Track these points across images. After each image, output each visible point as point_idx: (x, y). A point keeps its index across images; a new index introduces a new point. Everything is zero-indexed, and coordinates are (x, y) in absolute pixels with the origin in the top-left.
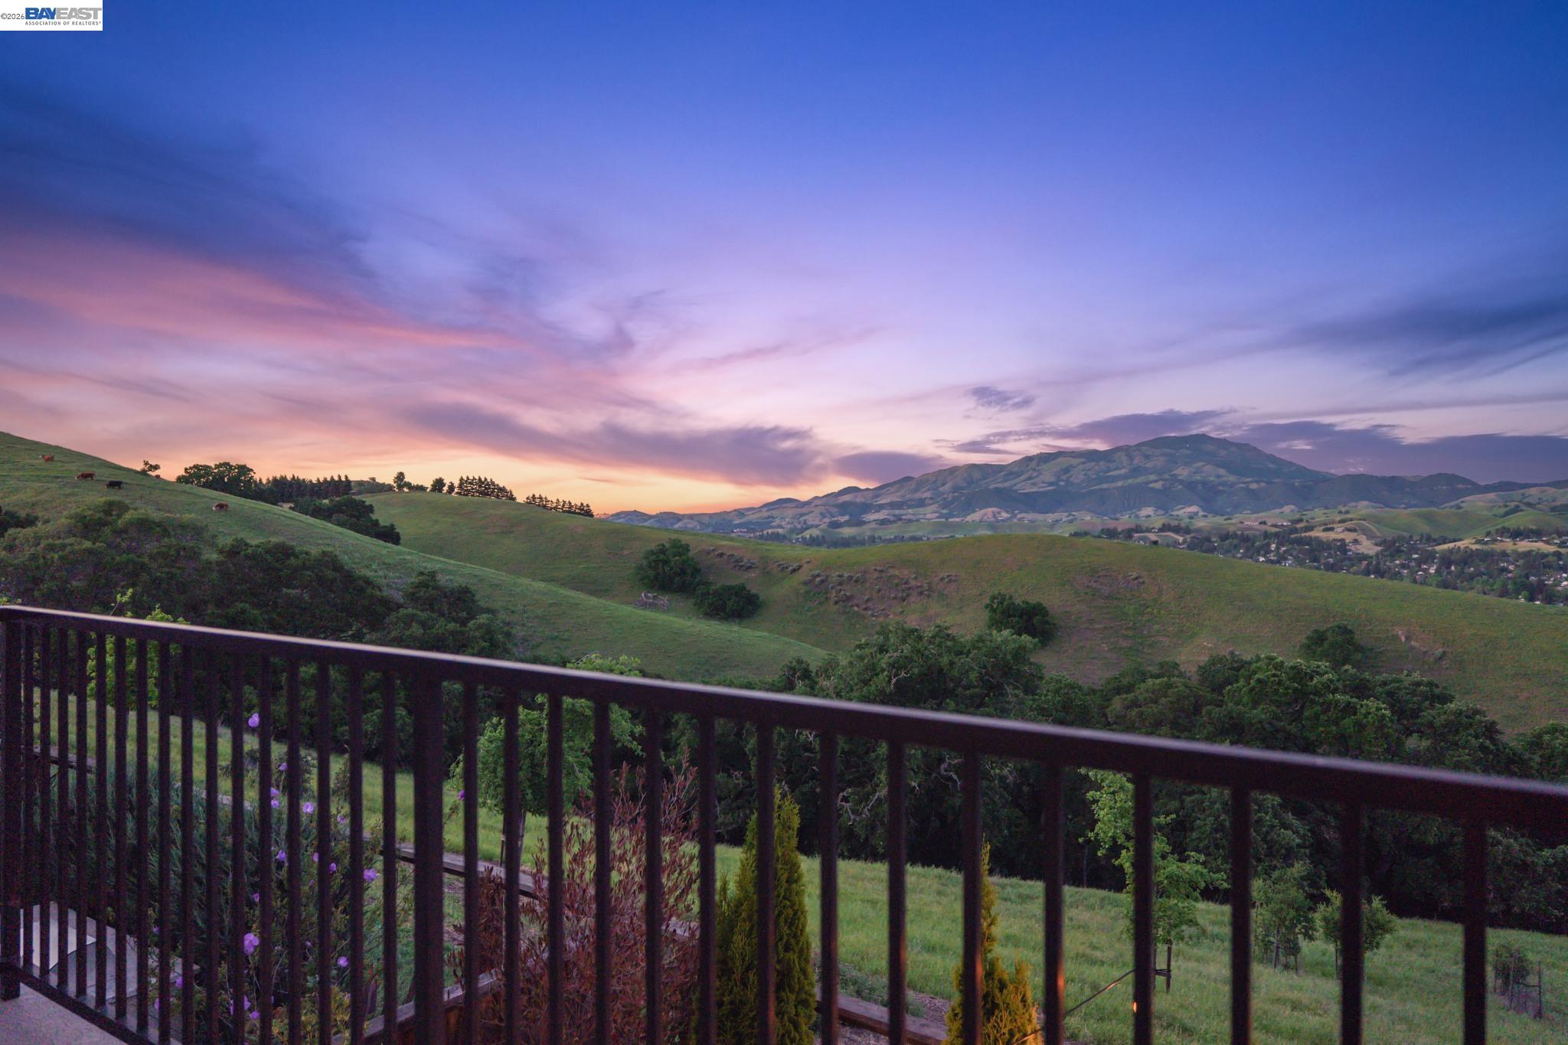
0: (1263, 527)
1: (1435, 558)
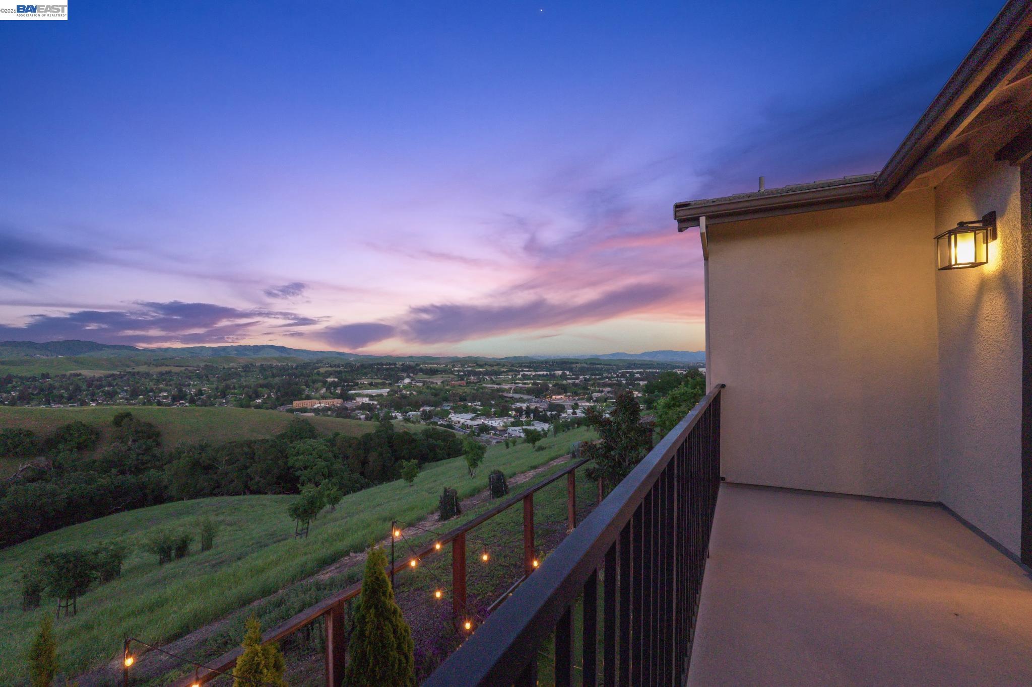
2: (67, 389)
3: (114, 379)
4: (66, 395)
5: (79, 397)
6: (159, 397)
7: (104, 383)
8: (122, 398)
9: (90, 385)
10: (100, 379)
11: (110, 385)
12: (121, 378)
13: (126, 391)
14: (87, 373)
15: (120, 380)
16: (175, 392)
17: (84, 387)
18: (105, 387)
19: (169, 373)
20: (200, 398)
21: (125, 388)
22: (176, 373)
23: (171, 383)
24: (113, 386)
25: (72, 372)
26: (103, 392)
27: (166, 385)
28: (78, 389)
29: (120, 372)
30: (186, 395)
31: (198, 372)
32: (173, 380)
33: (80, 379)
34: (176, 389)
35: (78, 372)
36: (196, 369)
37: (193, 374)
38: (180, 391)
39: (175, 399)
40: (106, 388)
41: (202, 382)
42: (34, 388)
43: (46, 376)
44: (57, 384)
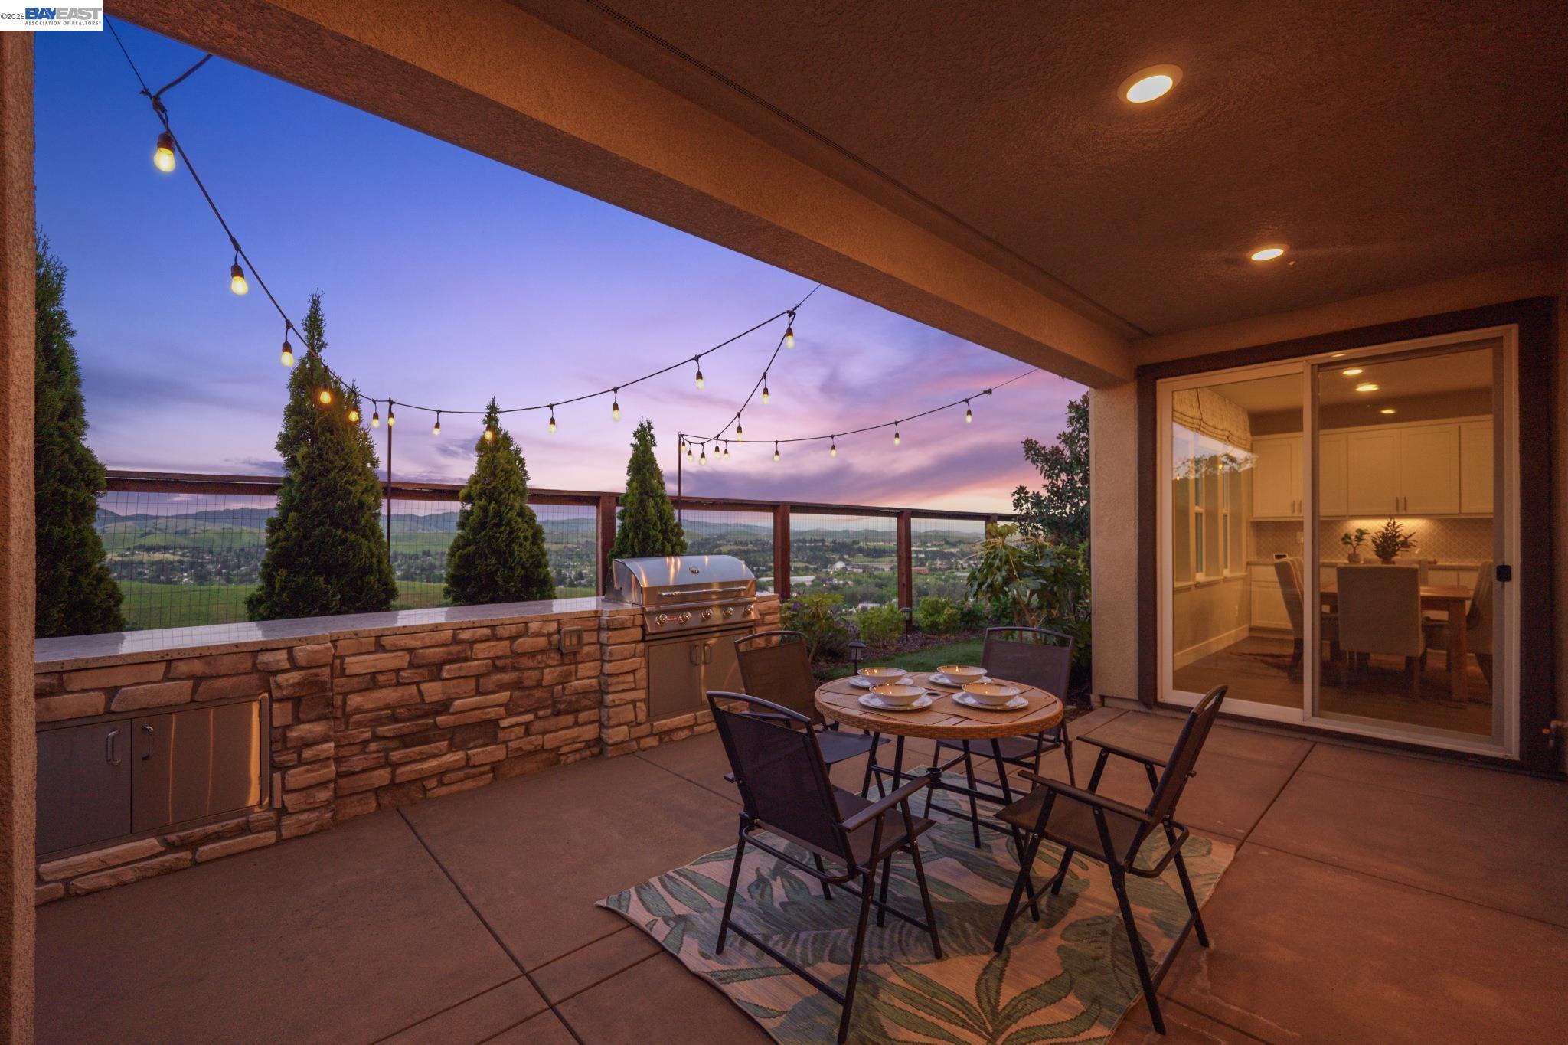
31: (577, 549)
41: (582, 563)
42: (417, 568)
43: (427, 553)
44: (437, 563)
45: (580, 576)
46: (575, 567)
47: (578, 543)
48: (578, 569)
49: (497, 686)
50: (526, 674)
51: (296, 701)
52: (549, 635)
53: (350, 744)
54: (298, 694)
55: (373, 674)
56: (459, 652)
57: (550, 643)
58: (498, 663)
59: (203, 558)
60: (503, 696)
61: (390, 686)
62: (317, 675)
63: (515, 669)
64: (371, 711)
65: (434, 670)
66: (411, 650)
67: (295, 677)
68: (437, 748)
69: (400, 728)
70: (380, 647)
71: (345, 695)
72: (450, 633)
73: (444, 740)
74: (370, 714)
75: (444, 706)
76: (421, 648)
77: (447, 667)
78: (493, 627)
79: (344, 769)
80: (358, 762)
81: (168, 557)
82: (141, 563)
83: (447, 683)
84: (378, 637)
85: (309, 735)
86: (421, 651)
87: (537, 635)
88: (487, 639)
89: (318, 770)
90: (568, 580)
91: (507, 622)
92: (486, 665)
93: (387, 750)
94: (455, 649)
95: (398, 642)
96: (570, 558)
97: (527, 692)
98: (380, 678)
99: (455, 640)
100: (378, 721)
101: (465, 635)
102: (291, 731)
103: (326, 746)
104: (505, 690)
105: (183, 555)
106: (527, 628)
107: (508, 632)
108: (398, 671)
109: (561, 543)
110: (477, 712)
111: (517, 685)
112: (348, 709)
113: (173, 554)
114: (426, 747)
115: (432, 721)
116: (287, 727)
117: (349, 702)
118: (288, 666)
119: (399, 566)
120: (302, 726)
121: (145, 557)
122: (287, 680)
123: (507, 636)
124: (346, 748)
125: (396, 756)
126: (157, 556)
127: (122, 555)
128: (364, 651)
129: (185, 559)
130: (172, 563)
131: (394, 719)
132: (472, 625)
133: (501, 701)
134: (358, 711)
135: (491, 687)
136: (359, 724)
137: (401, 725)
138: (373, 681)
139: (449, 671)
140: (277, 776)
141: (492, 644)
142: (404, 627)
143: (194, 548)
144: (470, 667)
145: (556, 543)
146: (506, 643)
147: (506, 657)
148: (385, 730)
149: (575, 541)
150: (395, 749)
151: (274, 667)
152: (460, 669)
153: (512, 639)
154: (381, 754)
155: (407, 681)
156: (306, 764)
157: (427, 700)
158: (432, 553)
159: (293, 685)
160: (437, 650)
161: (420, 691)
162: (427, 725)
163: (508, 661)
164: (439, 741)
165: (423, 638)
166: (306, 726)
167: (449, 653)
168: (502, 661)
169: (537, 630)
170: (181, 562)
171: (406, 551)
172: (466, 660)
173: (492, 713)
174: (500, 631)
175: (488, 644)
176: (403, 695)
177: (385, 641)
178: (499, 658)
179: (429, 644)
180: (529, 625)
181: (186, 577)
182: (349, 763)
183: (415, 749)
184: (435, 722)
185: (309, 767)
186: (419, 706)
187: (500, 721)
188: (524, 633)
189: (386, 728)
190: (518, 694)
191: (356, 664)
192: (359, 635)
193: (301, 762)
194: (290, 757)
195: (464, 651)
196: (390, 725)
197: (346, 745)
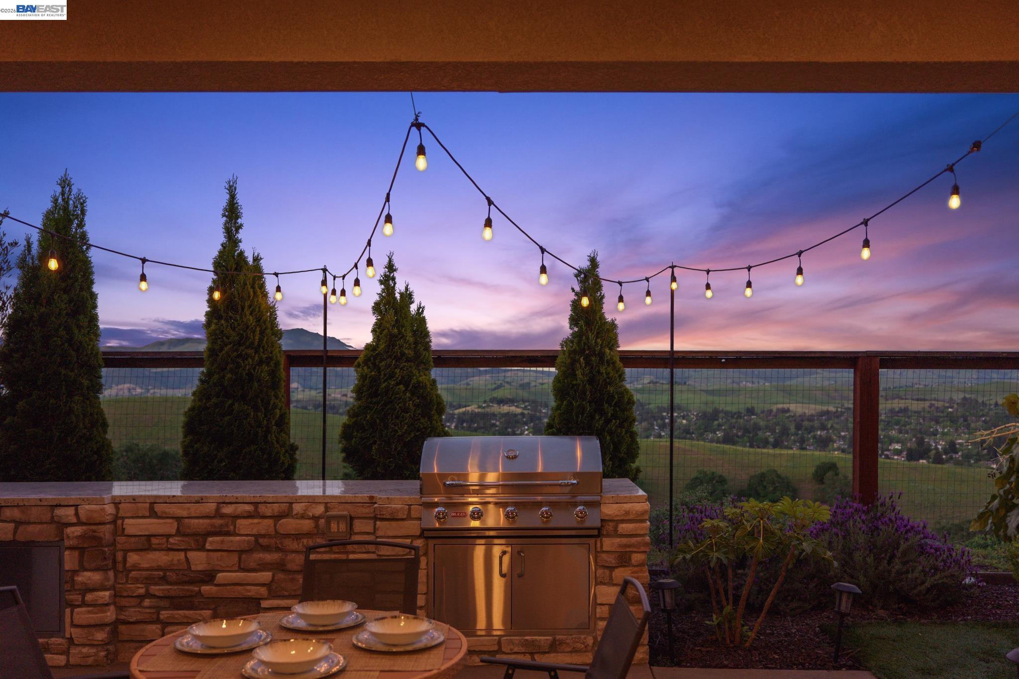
0: (344, 399)
1: (454, 418)
2: (773, 431)
3: (829, 419)
4: (771, 440)
5: (786, 444)
6: (888, 450)
7: (816, 424)
8: (838, 449)
9: (799, 427)
10: (811, 418)
11: (823, 427)
12: (838, 417)
13: (844, 438)
14: (797, 408)
15: (836, 420)
16: (912, 444)
17: (792, 429)
18: (817, 429)
19: (905, 410)
20: (951, 458)
21: (843, 434)
22: (915, 412)
23: (908, 427)
24: (827, 430)
25: (780, 406)
26: (814, 437)
27: (900, 432)
28: (785, 431)
29: (837, 407)
30: (930, 450)
31: (950, 410)
32: (911, 423)
33: (788, 417)
34: (914, 439)
35: (786, 406)
36: (947, 405)
37: (942, 415)
38: (920, 442)
39: (912, 456)
40: (819, 433)
41: (957, 430)
42: (739, 429)
43: (751, 411)
44: (762, 423)
45: (952, 448)
46: (943, 434)
47: (951, 400)
48: (949, 438)
49: (259, 565)
50: (291, 556)
51: (82, 550)
52: (316, 518)
53: (129, 596)
54: (81, 546)
55: (149, 537)
56: (221, 525)
57: (317, 526)
58: (261, 541)
59: (541, 412)
60: (266, 576)
61: (163, 550)
62: (94, 531)
63: (278, 549)
64: (147, 570)
65: (199, 540)
66: (178, 519)
67: (77, 531)
68: (200, 615)
69: (168, 590)
70: (153, 514)
71: (126, 552)
72: (213, 506)
73: (209, 609)
74: (144, 573)
75: (209, 577)
76: (186, 518)
77: (210, 539)
78: (256, 504)
79: (122, 617)
80: (132, 614)
81: (513, 409)
82: (494, 415)
83: (211, 553)
84: (152, 504)
85: (89, 581)
86: (187, 520)
87: (303, 517)
88: (250, 516)
89: (96, 613)
90: (933, 452)
91: (270, 501)
92: (248, 542)
93: (159, 609)
94: (218, 522)
95: (167, 510)
96: (937, 422)
97: (291, 577)
98: (154, 541)
99: (218, 514)
100: (149, 581)
101: (227, 510)
102: (78, 575)
103: (102, 594)
104: (268, 570)
105: (525, 408)
106: (290, 508)
107: (270, 511)
108: (169, 536)
109: (924, 400)
110: (240, 588)
111: (280, 566)
112: (128, 565)
113: (517, 407)
114: (191, 612)
115: (197, 589)
116: (75, 572)
117: (128, 559)
118: (74, 520)
119: (720, 425)
120: (86, 573)
121: (495, 408)
122: (73, 533)
123: (269, 514)
124: (127, 599)
125: (164, 614)
126: (505, 409)
127: (479, 407)
128: (140, 515)
129: (526, 412)
130: (516, 415)
131: (164, 580)
132: (234, 500)
133: (262, 581)
134: (136, 567)
135: (252, 565)
136: (136, 580)
137: (169, 587)
138: (146, 543)
139: (211, 543)
140: (68, 611)
141: (256, 521)
142: (174, 496)
143: (534, 402)
144: (232, 542)
145: (918, 400)
146: (270, 522)
147: (269, 536)
148: (155, 589)
149: (947, 398)
150: (165, 609)
151: (64, 520)
152: (222, 542)
153: (277, 517)
154: (153, 611)
155: (175, 547)
156: (88, 606)
157: (193, 568)
158: (758, 410)
159: (77, 537)
160: (201, 521)
161: (186, 557)
162: (192, 591)
163: (273, 541)
164: (202, 609)
165: (189, 509)
166: (88, 574)
167: (212, 526)
168: (266, 540)
169: (301, 512)
170: (523, 414)
171: (729, 408)
172: (228, 534)
173: (253, 591)
174: (262, 509)
175: (250, 521)
176: (172, 560)
177: (158, 508)
178: (263, 536)
179: (193, 515)
180: (294, 505)
181: (527, 430)
182: (127, 613)
183: (181, 612)
184: (200, 590)
185: (90, 609)
186: (186, 573)
187: (261, 602)
188: (287, 514)
189: (158, 587)
190: (281, 576)
191: (133, 526)
192: (137, 500)
193: (84, 604)
194: (75, 597)
195: (227, 525)
196: (162, 585)
197: (126, 597)
